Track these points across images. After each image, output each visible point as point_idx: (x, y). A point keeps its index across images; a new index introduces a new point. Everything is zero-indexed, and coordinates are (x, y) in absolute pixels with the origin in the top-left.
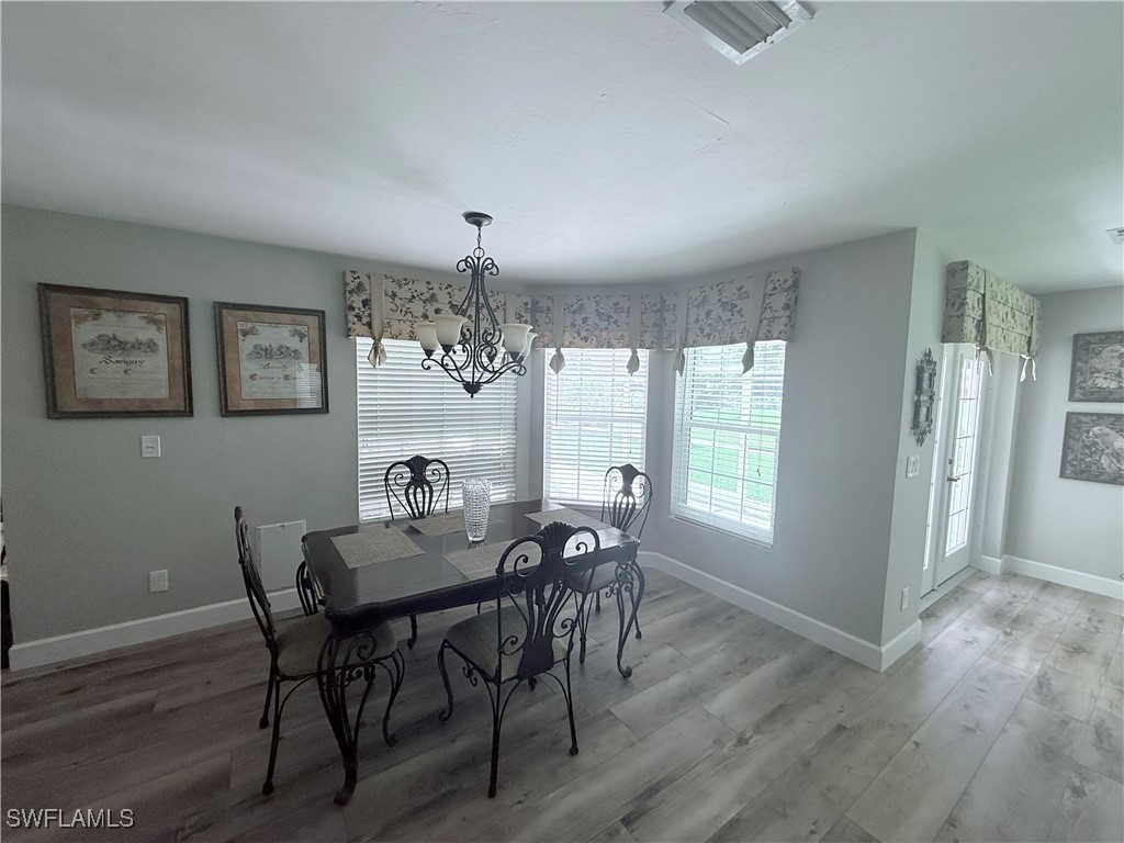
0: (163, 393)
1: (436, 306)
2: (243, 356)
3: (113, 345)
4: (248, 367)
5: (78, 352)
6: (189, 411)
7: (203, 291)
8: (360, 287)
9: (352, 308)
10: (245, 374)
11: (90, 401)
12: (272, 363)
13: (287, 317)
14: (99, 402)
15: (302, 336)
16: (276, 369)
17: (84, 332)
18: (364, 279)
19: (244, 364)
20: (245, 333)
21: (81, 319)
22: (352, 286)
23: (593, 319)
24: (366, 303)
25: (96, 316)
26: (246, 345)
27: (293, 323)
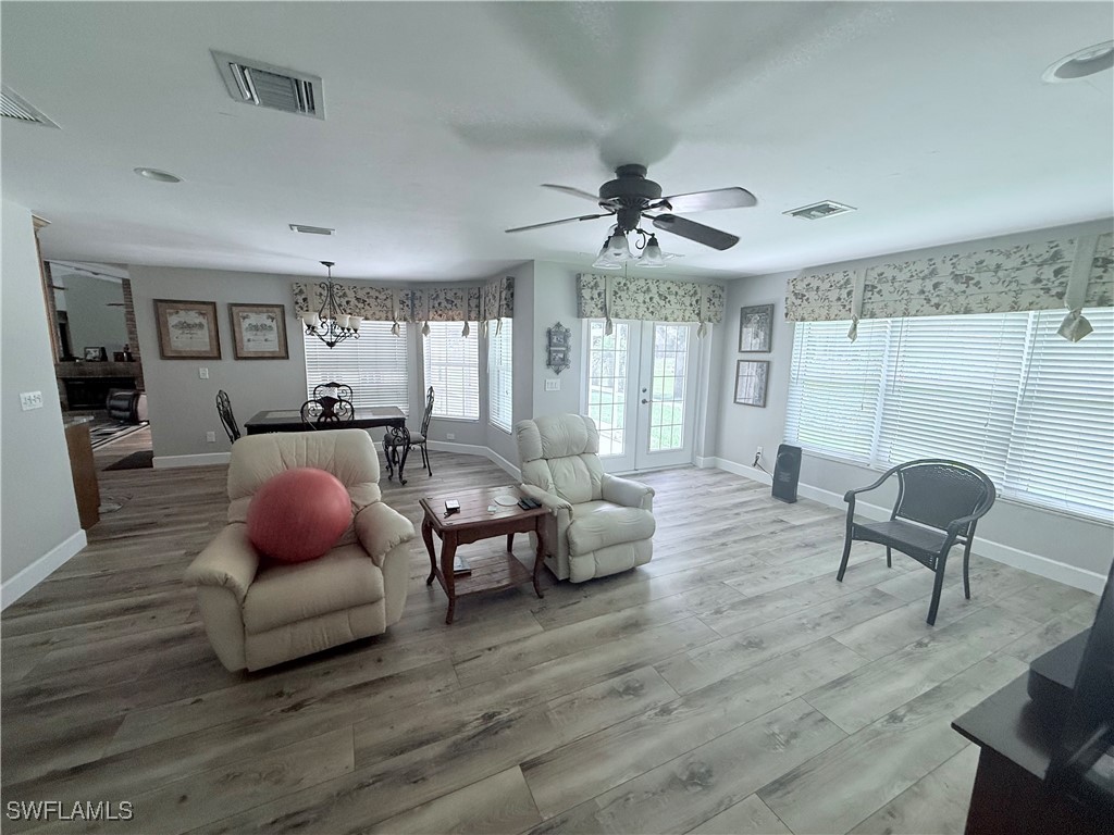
0: (208, 348)
1: (347, 299)
2: (243, 330)
3: (185, 326)
4: (246, 335)
5: (171, 329)
6: (219, 357)
7: (223, 298)
8: (301, 292)
9: (297, 303)
10: (245, 339)
11: (176, 351)
12: (259, 333)
13: (265, 309)
14: (180, 352)
15: (273, 319)
16: (260, 336)
17: (173, 320)
18: (303, 287)
19: (244, 333)
20: (244, 318)
21: (171, 314)
22: (297, 291)
23: (444, 304)
24: (305, 300)
25: (177, 313)
26: (245, 324)
27: (268, 312)
